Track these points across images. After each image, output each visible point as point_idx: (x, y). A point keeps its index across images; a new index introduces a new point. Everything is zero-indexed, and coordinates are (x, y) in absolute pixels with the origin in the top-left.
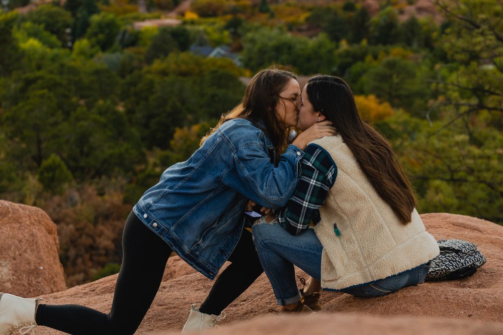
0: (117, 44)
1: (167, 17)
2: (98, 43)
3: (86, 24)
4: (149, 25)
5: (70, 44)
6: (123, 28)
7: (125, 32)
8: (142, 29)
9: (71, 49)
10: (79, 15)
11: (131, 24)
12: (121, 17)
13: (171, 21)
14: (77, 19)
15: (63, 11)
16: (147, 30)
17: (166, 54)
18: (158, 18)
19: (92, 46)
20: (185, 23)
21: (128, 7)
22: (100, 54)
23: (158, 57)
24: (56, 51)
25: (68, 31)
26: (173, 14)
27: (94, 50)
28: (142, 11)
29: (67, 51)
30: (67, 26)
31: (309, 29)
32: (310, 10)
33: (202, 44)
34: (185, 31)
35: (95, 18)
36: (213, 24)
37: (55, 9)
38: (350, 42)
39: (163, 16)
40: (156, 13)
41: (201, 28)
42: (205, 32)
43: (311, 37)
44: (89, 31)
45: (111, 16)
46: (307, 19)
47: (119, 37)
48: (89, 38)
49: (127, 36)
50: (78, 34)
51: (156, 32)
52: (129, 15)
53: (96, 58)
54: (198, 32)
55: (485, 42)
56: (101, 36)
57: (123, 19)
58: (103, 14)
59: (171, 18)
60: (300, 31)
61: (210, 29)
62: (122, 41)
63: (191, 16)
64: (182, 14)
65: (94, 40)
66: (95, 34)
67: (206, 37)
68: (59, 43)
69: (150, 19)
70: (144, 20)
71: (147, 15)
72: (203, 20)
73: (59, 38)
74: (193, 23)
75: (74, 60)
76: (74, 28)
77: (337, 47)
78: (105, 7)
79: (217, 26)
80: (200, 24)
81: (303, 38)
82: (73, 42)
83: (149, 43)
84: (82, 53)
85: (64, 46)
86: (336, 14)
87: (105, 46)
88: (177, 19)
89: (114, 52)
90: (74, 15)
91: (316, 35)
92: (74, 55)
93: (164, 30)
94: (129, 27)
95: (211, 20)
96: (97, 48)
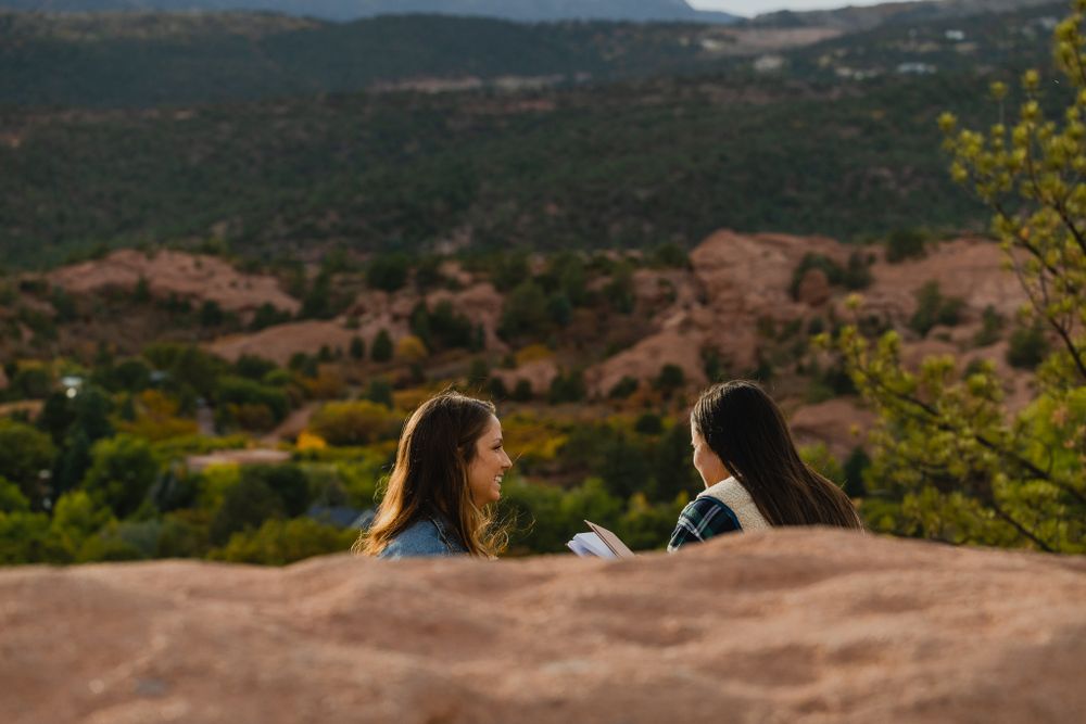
0: (148, 503)
1: (258, 446)
2: (109, 500)
3: (85, 461)
4: (219, 463)
5: (47, 503)
6: (164, 469)
7: (169, 476)
8: (207, 471)
9: (50, 513)
10: (69, 441)
11: (181, 460)
12: (160, 445)
13: (268, 453)
14: (66, 449)
15: (35, 433)
16: (216, 474)
17: (258, 523)
18: (241, 446)
19: (97, 508)
20: (298, 457)
21: (176, 423)
22: (114, 523)
23: (240, 529)
24: (16, 517)
25: (45, 474)
26: (273, 440)
27: (99, 516)
28: (204, 433)
29: (42, 517)
30: (42, 465)
31: (563, 472)
32: (565, 430)
33: (335, 501)
34: (298, 474)
35: (104, 448)
36: (359, 459)
37: (18, 428)
38: (652, 500)
39: (250, 444)
40: (236, 438)
41: (333, 468)
42: (343, 478)
43: (568, 488)
44: (90, 474)
45: (139, 443)
46: (560, 450)
47: (155, 488)
48: (90, 491)
49: (172, 485)
50: (65, 481)
51: (235, 477)
52: (176, 441)
53: (104, 532)
54: (327, 477)
55: (955, 442)
56: (115, 487)
57: (163, 451)
58: (120, 438)
59: (267, 447)
60: (546, 475)
61: (351, 471)
62: (160, 496)
63: (310, 442)
64: (293, 439)
65: (100, 494)
66: (102, 483)
67: (342, 487)
68: (25, 502)
69: (221, 449)
70: (209, 451)
71: (218, 441)
72: (337, 451)
73: (25, 490)
74: (314, 457)
75: (58, 537)
76: (57, 471)
77: (625, 509)
78: (125, 424)
79: (367, 464)
80: (329, 459)
81: (550, 489)
82: (54, 498)
83: (220, 500)
84: (74, 521)
85: (36, 508)
86: (621, 438)
87: (123, 508)
88: (282, 449)
89: (144, 518)
90: (58, 441)
91: (579, 483)
92: (56, 527)
93: (253, 473)
94: (177, 467)
95: (355, 451)
96: (106, 510)
